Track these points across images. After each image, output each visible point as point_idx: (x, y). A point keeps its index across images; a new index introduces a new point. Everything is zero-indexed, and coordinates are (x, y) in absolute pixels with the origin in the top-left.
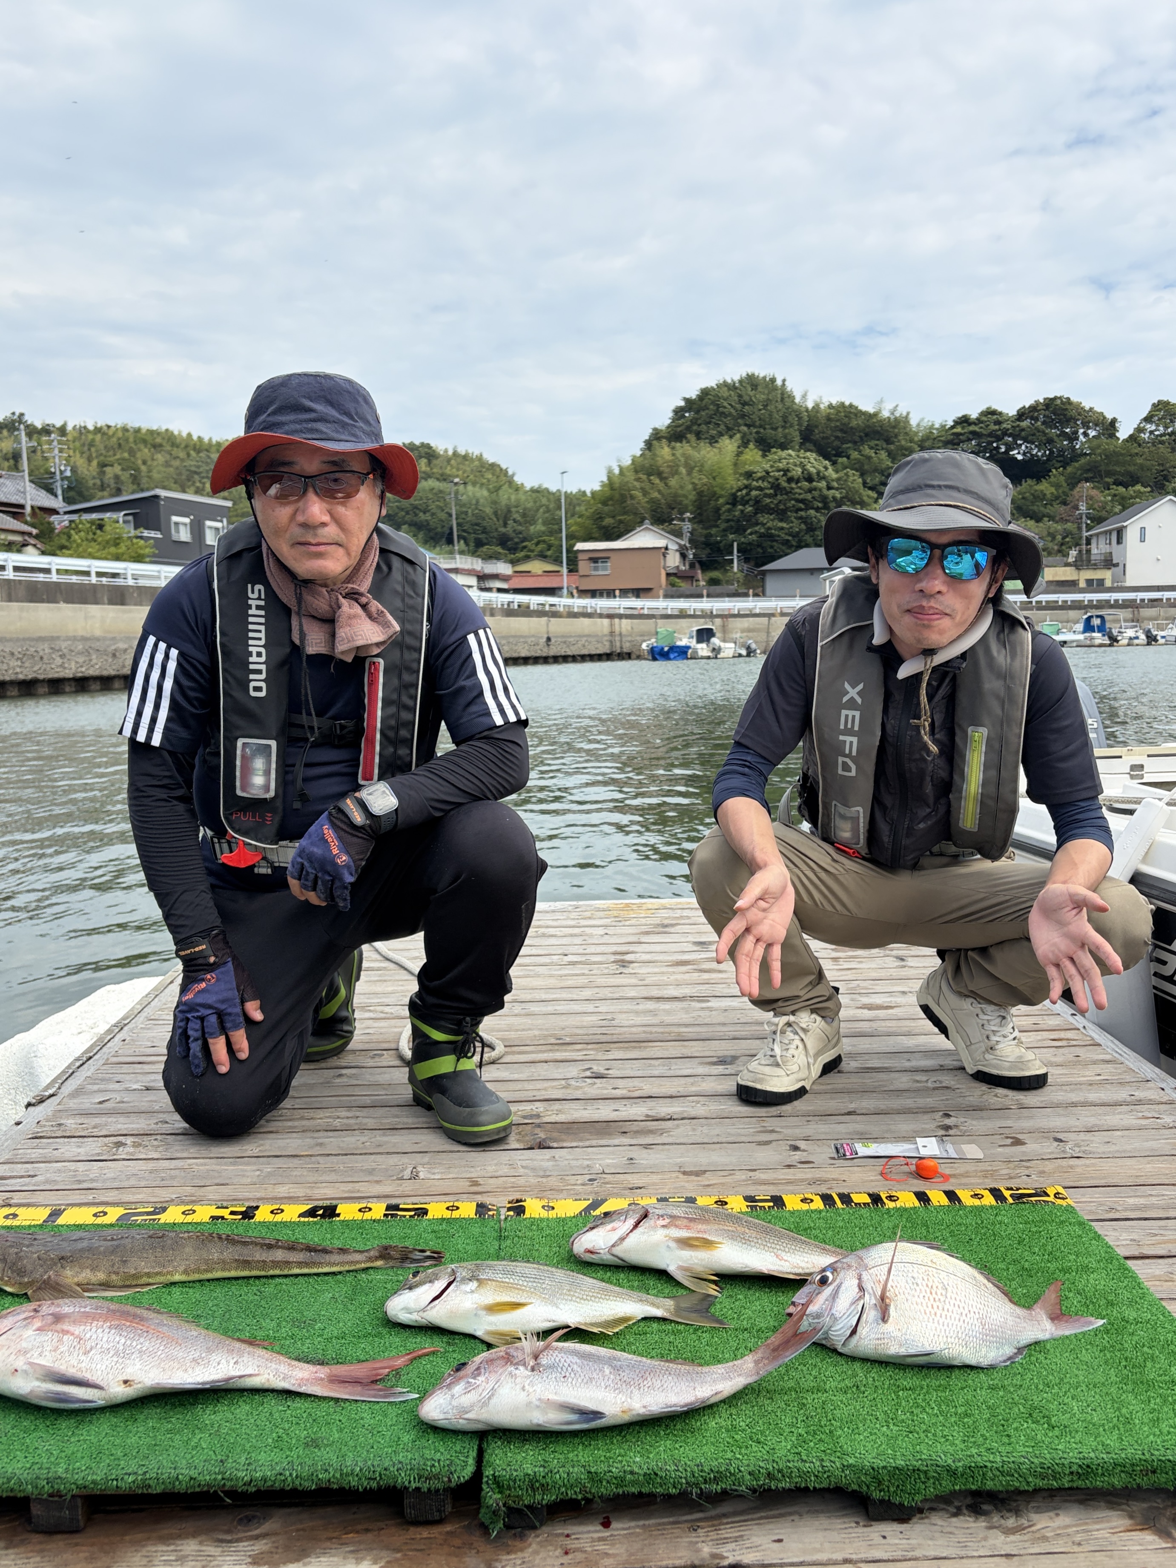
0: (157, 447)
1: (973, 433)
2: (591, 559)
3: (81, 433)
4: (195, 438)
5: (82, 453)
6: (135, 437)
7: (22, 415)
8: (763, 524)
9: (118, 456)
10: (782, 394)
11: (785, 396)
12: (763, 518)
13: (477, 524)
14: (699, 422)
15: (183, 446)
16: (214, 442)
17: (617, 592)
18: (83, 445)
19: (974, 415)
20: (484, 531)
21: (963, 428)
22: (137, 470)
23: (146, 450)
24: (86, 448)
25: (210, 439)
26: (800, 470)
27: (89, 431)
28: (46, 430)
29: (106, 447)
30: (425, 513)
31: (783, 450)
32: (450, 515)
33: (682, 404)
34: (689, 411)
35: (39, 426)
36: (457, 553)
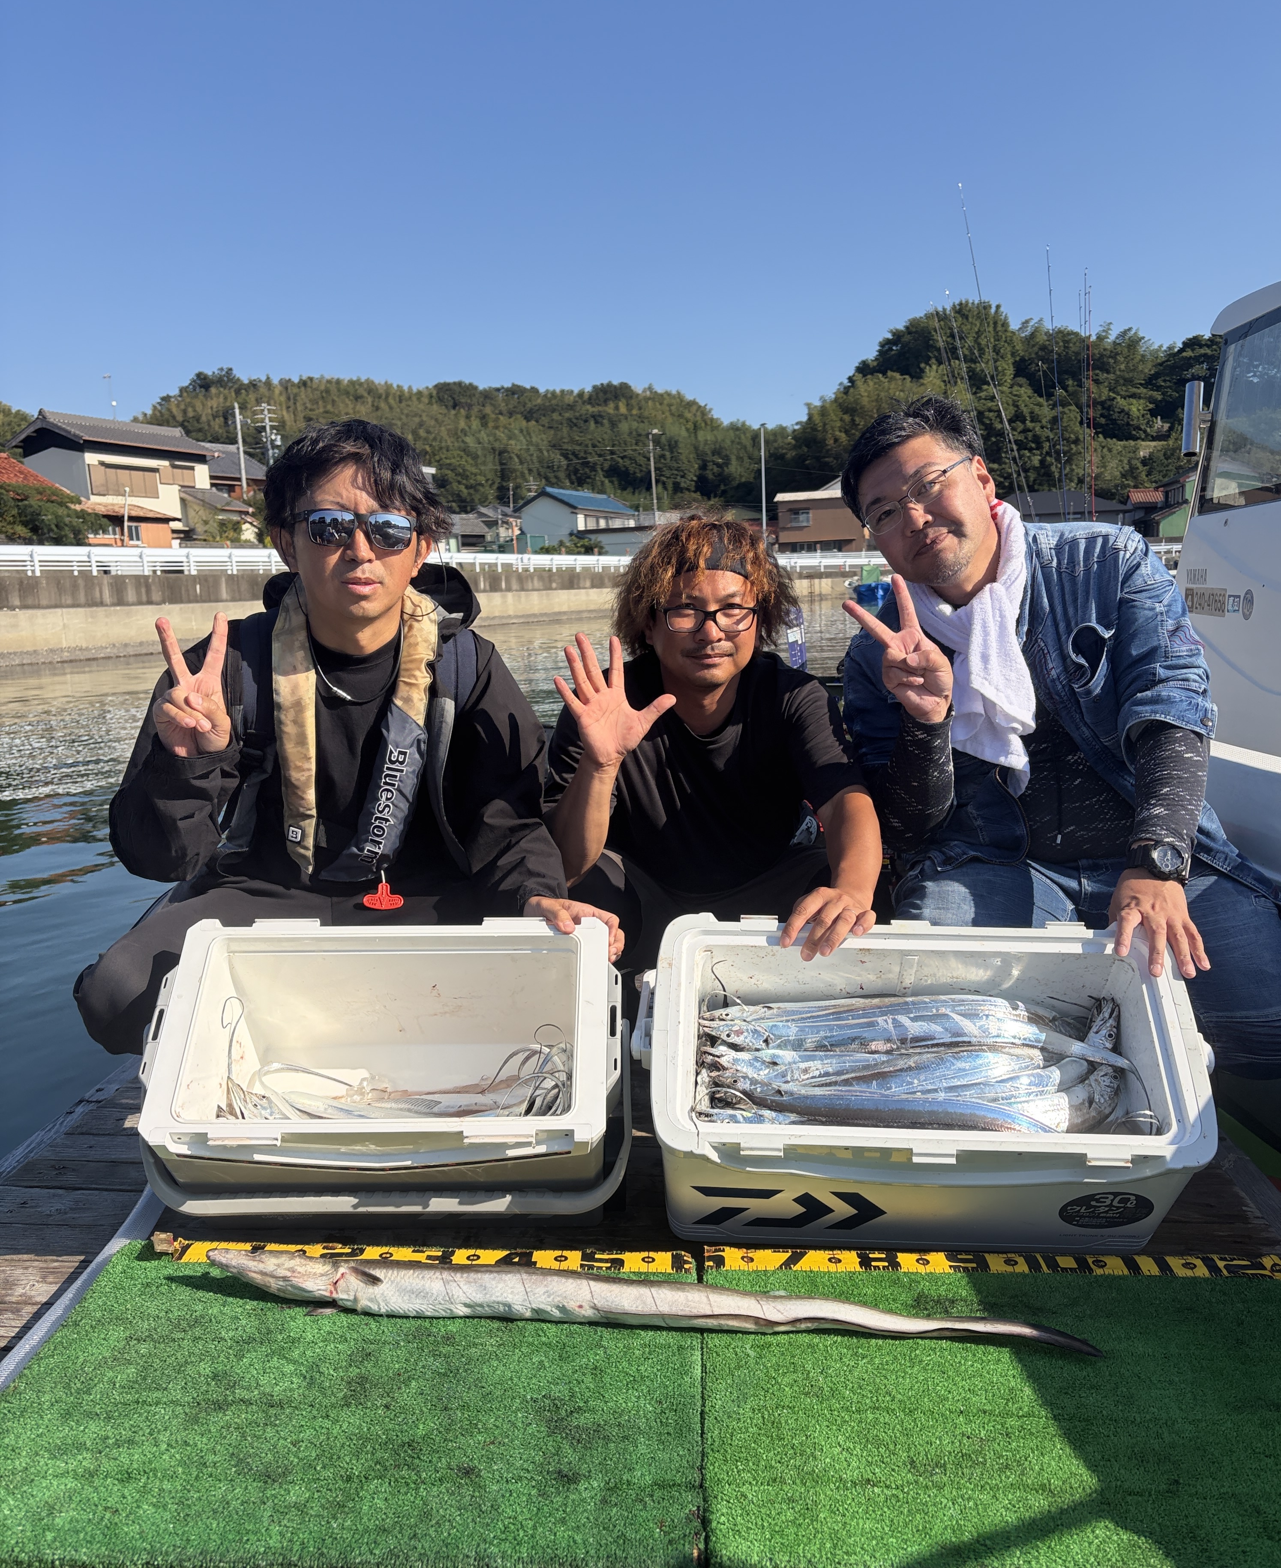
0: (358, 398)
1: (1205, 355)
2: (790, 510)
3: (286, 388)
4: (395, 386)
5: (288, 407)
6: (339, 390)
7: (229, 370)
10: (995, 323)
11: (999, 324)
15: (383, 396)
16: (413, 391)
17: (818, 546)
18: (289, 399)
19: (1207, 335)
21: (1193, 350)
24: (291, 403)
25: (410, 388)
27: (293, 385)
28: (253, 385)
29: (310, 400)
33: (890, 336)
34: (896, 344)
35: (246, 382)
36: (655, 507)
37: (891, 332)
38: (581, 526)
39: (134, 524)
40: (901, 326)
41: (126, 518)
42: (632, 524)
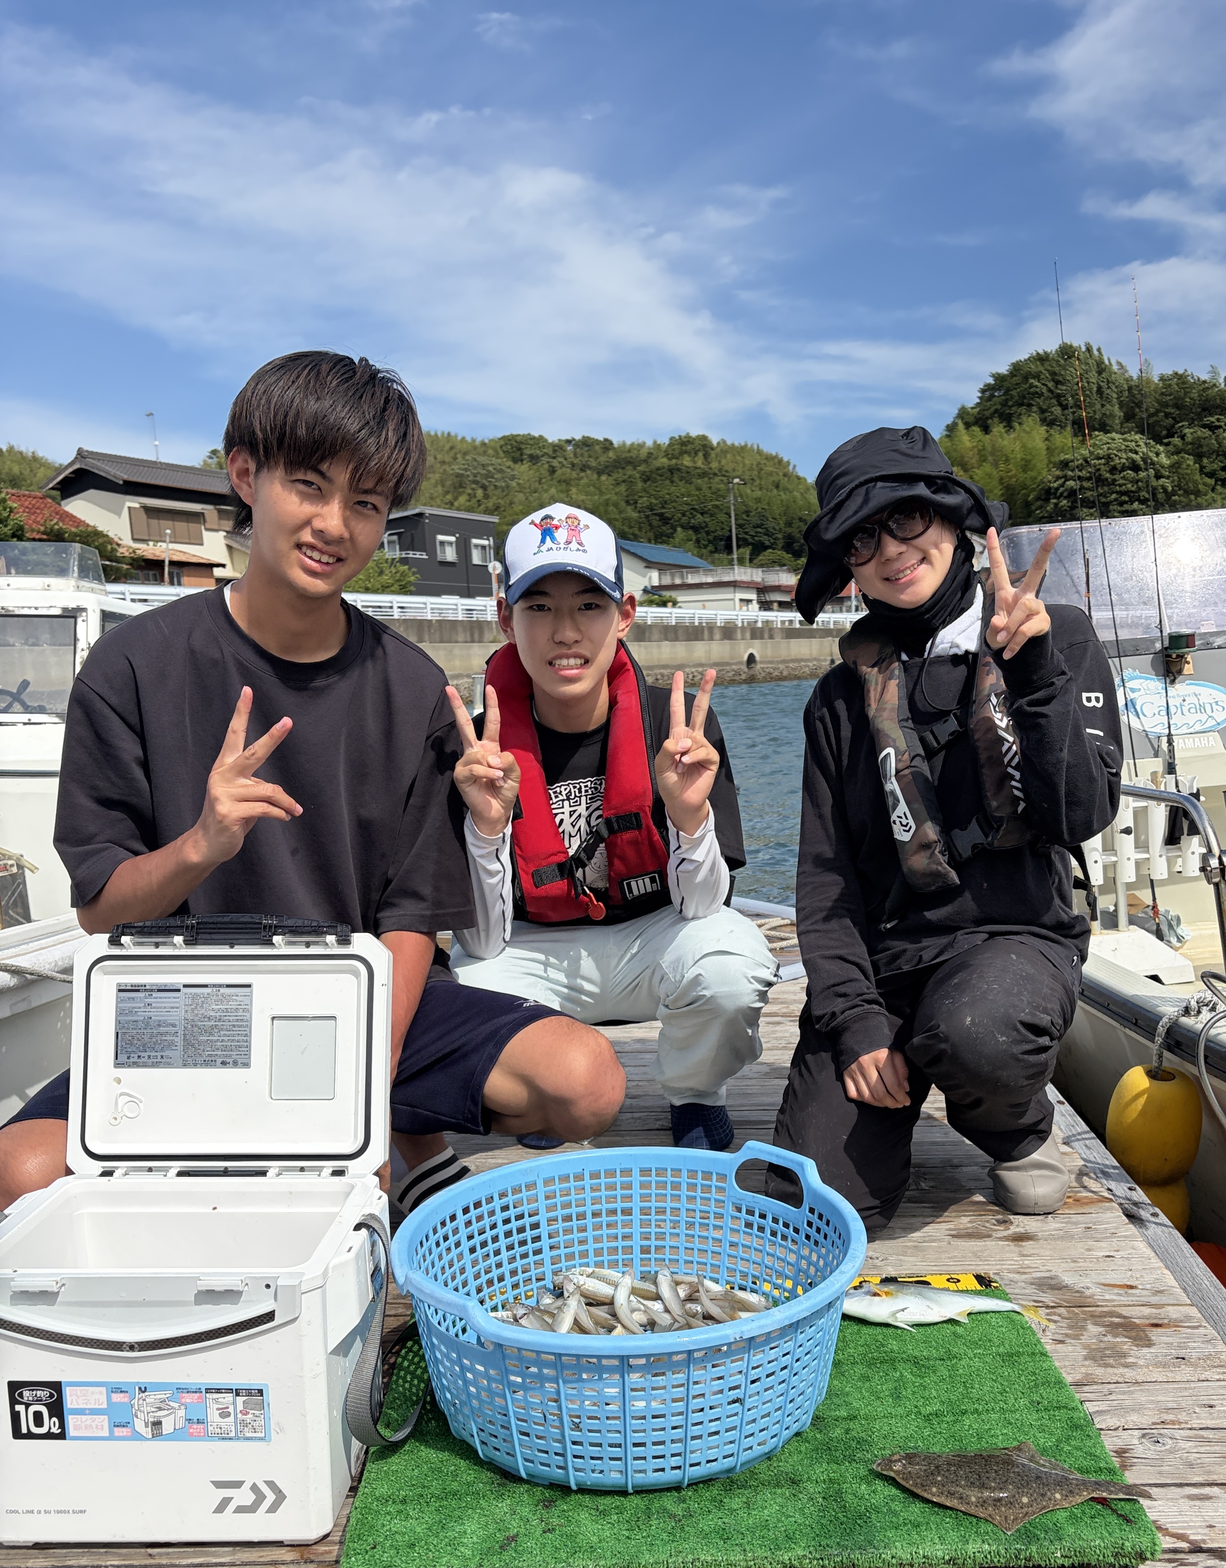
4: (459, 437)
13: (760, 526)
15: (446, 446)
16: (478, 441)
20: (768, 534)
26: (1125, 456)
30: (703, 513)
31: (1104, 433)
32: (729, 515)
33: (991, 381)
34: (999, 390)
36: (736, 562)
37: (993, 376)
38: (656, 583)
39: (176, 570)
40: (1003, 369)
41: (167, 563)
42: (710, 580)
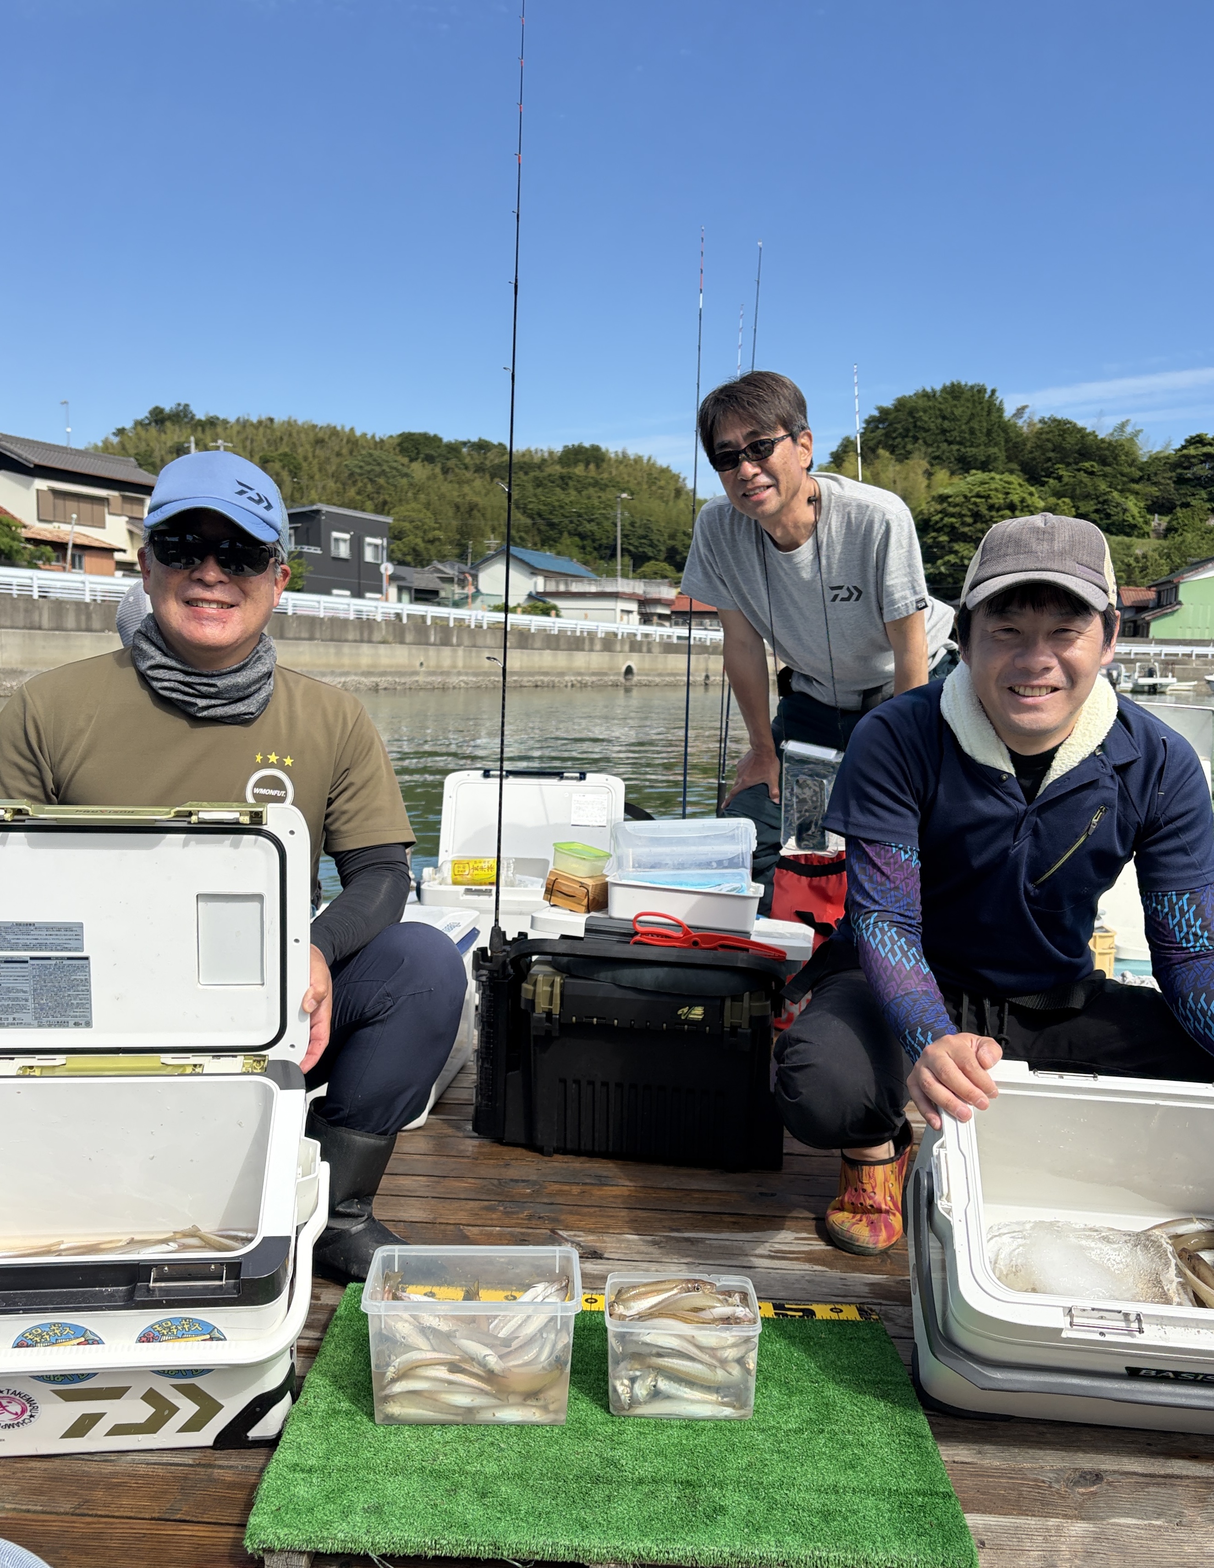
0: (319, 442)
1: (1208, 454)
3: (244, 428)
6: (298, 432)
7: (187, 406)
8: (956, 552)
9: (280, 451)
10: (990, 409)
11: (994, 410)
12: (956, 547)
13: (645, 537)
14: (894, 435)
15: (345, 441)
16: (377, 439)
18: (246, 438)
20: (652, 545)
21: (1197, 448)
22: (298, 467)
23: (308, 447)
25: (374, 435)
26: (1000, 496)
29: (268, 441)
30: (590, 521)
31: (984, 471)
32: (615, 525)
34: (883, 422)
36: (619, 573)
37: (879, 409)
38: (541, 589)
39: (78, 554)
41: (70, 546)
42: (593, 589)
